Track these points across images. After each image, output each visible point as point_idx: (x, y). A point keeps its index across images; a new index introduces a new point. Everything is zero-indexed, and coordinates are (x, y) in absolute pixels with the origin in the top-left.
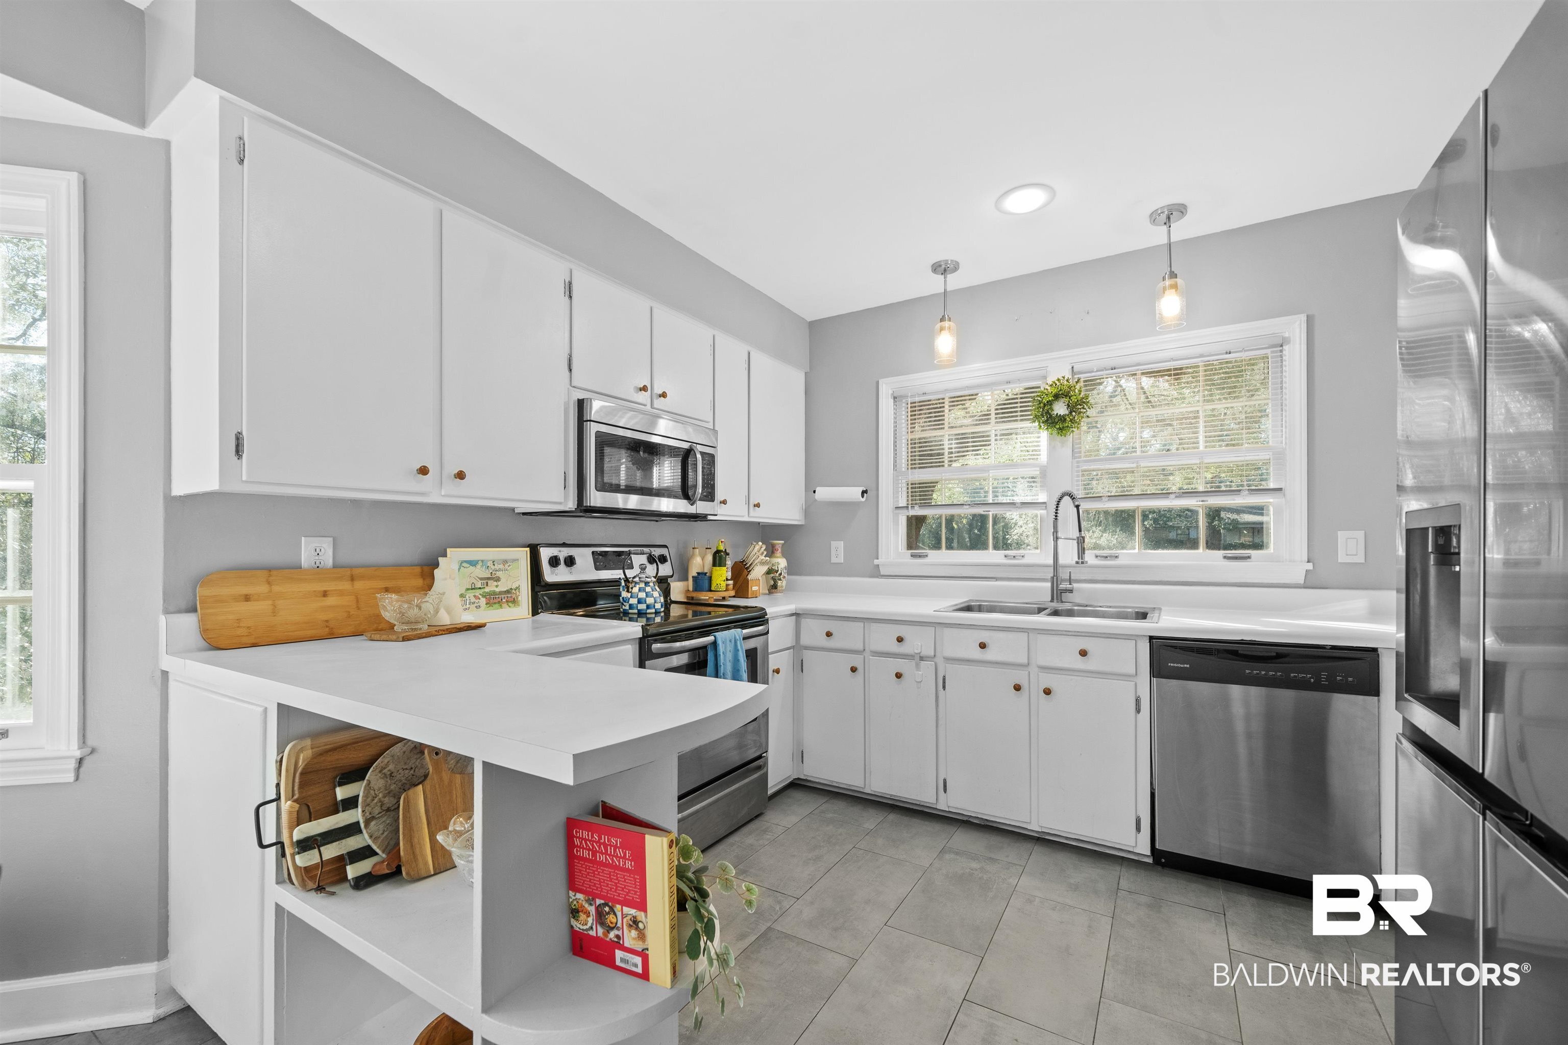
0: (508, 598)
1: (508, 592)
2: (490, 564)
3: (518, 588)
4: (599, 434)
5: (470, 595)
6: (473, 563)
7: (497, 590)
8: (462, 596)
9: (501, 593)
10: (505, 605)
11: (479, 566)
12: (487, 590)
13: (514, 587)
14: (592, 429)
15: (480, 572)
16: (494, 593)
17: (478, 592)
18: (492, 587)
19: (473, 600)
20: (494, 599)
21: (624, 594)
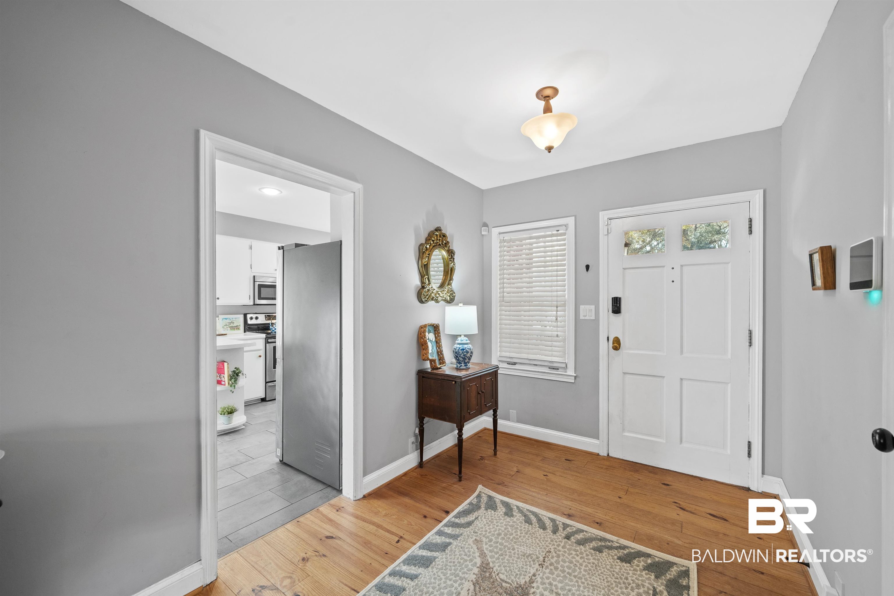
0: (237, 328)
1: (237, 326)
2: (231, 319)
3: (240, 325)
4: (259, 285)
5: (225, 327)
6: (226, 319)
7: (233, 326)
8: (223, 327)
9: (234, 326)
10: (236, 330)
11: (228, 319)
12: (230, 326)
13: (238, 325)
14: (257, 284)
15: (228, 321)
16: (232, 327)
17: (227, 326)
18: (232, 325)
19: (226, 328)
20: (233, 328)
21: (271, 327)
